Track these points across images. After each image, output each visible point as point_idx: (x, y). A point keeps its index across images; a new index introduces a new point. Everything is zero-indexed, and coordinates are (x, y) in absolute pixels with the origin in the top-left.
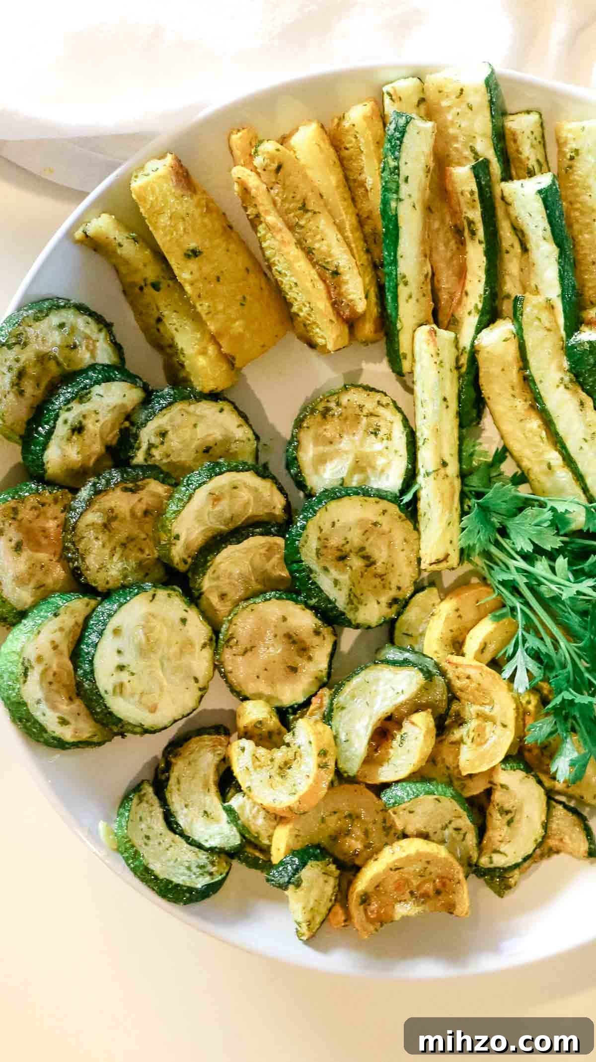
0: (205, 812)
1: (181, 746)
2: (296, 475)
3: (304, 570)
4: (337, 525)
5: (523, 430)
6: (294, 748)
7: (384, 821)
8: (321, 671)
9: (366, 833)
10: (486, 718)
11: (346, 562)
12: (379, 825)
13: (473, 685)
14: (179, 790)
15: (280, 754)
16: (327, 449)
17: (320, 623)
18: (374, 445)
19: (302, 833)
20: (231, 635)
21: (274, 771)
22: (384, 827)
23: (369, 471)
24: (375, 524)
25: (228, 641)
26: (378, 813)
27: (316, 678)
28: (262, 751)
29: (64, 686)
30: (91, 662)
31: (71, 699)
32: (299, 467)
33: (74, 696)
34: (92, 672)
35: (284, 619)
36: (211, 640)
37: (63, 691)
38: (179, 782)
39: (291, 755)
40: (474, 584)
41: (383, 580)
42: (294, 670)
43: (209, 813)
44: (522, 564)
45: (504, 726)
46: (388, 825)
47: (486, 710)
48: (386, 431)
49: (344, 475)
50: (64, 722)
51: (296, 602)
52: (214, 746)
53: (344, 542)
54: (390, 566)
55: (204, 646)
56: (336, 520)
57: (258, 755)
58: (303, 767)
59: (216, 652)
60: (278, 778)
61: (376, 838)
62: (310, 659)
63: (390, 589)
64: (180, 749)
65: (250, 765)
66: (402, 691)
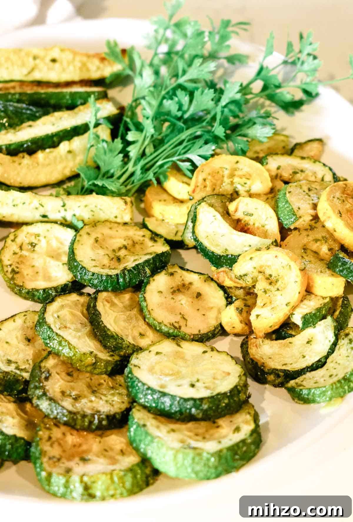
0: (308, 342)
1: (257, 363)
2: (57, 292)
3: (124, 273)
4: (93, 258)
5: (44, 165)
6: (256, 274)
7: (306, 230)
8: (200, 278)
9: (316, 240)
10: (232, 176)
11: (121, 258)
12: (310, 233)
13: (209, 177)
14: (291, 364)
15: (261, 286)
16: (41, 274)
17: (164, 272)
18: (42, 246)
19: (319, 270)
20: (170, 324)
21: (272, 288)
22: (311, 230)
23: (60, 251)
24: (96, 241)
25: (175, 328)
26: (301, 234)
27: (205, 281)
28: (259, 302)
29: (207, 431)
30: (186, 400)
31: (218, 427)
32: (51, 289)
33: (216, 425)
34: (194, 400)
35: (161, 292)
36: (174, 339)
37: (212, 431)
38: (285, 364)
39: (260, 276)
40: (145, 206)
41: (137, 243)
42: (199, 295)
43: (308, 340)
44: (131, 164)
45: (237, 162)
46: (309, 228)
47: (226, 173)
48: (33, 237)
49: (60, 264)
50: (237, 429)
51: (148, 283)
52: (256, 346)
53: (107, 257)
54: (127, 238)
55: (179, 345)
56: (91, 259)
57: (262, 305)
58: (269, 263)
59: (184, 339)
60: (279, 283)
61: (319, 234)
62: (191, 284)
63: (144, 240)
64: (259, 364)
65: (269, 308)
66: (214, 216)
